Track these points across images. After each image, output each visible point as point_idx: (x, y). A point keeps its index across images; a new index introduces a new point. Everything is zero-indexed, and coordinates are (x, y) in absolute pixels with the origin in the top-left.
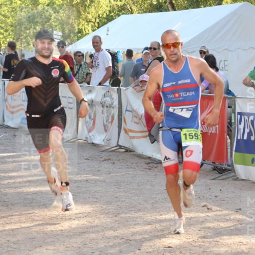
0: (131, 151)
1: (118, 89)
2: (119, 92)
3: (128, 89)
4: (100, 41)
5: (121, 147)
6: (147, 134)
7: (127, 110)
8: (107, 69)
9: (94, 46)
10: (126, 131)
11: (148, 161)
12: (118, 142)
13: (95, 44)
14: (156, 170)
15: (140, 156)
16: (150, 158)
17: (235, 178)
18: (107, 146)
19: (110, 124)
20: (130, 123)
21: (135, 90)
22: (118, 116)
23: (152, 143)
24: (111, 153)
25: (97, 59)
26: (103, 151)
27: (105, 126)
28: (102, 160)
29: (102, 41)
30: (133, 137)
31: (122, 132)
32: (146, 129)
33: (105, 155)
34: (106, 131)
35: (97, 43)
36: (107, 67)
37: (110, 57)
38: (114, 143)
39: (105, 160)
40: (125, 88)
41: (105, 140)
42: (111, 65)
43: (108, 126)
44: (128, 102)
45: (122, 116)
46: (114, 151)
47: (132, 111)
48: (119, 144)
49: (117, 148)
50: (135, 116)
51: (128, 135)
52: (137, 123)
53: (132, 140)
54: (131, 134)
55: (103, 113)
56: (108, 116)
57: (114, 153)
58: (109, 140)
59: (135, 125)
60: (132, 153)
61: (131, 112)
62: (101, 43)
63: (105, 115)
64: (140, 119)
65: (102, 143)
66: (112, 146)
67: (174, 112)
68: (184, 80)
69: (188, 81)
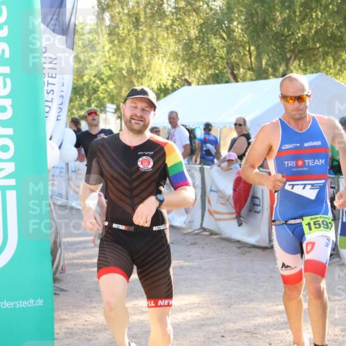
0: (216, 234)
1: (200, 168)
2: (202, 170)
3: (212, 168)
4: (177, 117)
5: (205, 230)
6: (234, 216)
7: (211, 190)
8: (185, 147)
9: (170, 122)
10: (211, 213)
11: (238, 245)
12: (202, 224)
13: (172, 120)
14: (250, 254)
15: (228, 240)
16: (238, 241)
17: (341, 263)
18: (190, 229)
20: (214, 203)
21: (222, 168)
22: (202, 197)
23: (239, 225)
24: (196, 237)
25: (174, 136)
26: (186, 234)
28: (188, 244)
29: (179, 117)
30: (220, 220)
31: (207, 214)
32: (234, 211)
33: (190, 239)
35: (174, 119)
36: (184, 144)
37: (188, 134)
38: (197, 225)
39: (192, 244)
40: (209, 167)
41: (187, 222)
42: (188, 142)
44: (213, 181)
45: (205, 196)
46: (197, 234)
47: (218, 191)
48: (204, 226)
49: (202, 230)
50: (220, 197)
51: (213, 216)
52: (224, 204)
53: (218, 222)
54: (217, 216)
57: (199, 237)
58: (191, 222)
59: (222, 206)
60: (218, 236)
61: (216, 192)
62: (178, 119)
64: (228, 200)
65: (184, 226)
66: (195, 229)
67: (293, 191)
68: (313, 141)
69: (319, 143)
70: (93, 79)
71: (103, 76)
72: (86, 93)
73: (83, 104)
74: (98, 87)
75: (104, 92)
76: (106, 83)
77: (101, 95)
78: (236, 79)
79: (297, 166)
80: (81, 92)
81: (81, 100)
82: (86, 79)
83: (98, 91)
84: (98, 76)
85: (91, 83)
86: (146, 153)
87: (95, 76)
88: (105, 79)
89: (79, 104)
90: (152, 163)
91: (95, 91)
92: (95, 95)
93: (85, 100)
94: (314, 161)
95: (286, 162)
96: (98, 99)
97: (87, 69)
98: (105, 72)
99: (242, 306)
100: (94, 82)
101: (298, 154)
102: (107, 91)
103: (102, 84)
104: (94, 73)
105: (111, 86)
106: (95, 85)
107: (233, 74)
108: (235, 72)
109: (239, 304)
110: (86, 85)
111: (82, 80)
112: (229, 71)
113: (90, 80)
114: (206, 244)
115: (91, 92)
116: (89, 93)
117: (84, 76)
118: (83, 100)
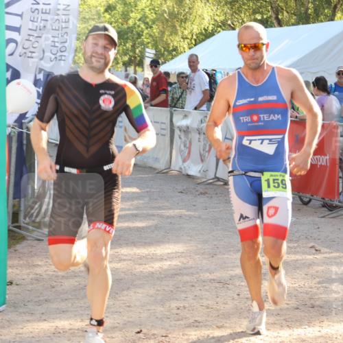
4: (197, 60)
5: (219, 179)
9: (190, 66)
12: (216, 173)
18: (203, 178)
19: (207, 154)
24: (208, 186)
25: (193, 80)
26: (198, 184)
27: (201, 155)
28: (197, 193)
33: (201, 189)
34: (202, 161)
35: (194, 63)
36: (203, 89)
38: (211, 175)
39: (201, 193)
41: (202, 171)
43: (204, 156)
44: (228, 128)
46: (211, 183)
48: (217, 176)
49: (216, 180)
55: (199, 141)
56: (205, 144)
57: (211, 186)
58: (205, 171)
61: (230, 140)
62: (198, 63)
63: (202, 143)
65: (199, 175)
66: (208, 178)
67: (250, 146)
68: (268, 95)
69: (274, 98)
70: (138, 23)
71: (148, 20)
72: (131, 38)
73: (127, 50)
74: (143, 32)
75: (148, 36)
76: (151, 27)
77: (145, 40)
78: (280, 24)
79: (253, 121)
80: (126, 36)
81: (125, 45)
82: (131, 22)
83: (142, 35)
84: (143, 19)
85: (136, 26)
86: (108, 92)
87: (139, 20)
88: (150, 23)
89: (123, 49)
90: (113, 103)
91: (139, 35)
92: (139, 40)
93: (129, 45)
94: (269, 117)
95: (241, 118)
96: (142, 43)
97: (132, 12)
98: (149, 16)
99: (226, 256)
100: (139, 26)
101: (252, 109)
102: (150, 35)
103: (147, 28)
104: (139, 16)
105: (156, 30)
106: (140, 29)
107: (277, 18)
108: (280, 17)
109: (224, 254)
110: (130, 29)
111: (127, 24)
112: (274, 16)
113: (135, 24)
114: (217, 194)
115: (135, 37)
116: (133, 38)
117: (129, 19)
118: (127, 45)
